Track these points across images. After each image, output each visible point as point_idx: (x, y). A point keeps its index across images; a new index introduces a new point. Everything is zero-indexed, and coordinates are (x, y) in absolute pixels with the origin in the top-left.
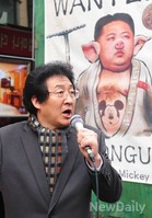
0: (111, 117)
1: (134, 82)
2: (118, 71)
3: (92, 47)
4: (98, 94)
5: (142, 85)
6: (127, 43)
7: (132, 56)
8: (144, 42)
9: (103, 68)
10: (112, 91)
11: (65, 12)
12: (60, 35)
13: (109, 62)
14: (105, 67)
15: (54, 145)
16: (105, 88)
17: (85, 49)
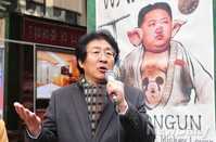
0: (153, 92)
1: (173, 60)
2: (159, 52)
3: (136, 33)
4: (142, 72)
5: (179, 62)
6: (166, 27)
7: (171, 38)
8: (180, 25)
9: (145, 50)
10: (153, 69)
11: (112, 5)
12: (109, 24)
13: (151, 45)
14: (147, 49)
15: (95, 96)
16: (148, 67)
17: (130, 35)
